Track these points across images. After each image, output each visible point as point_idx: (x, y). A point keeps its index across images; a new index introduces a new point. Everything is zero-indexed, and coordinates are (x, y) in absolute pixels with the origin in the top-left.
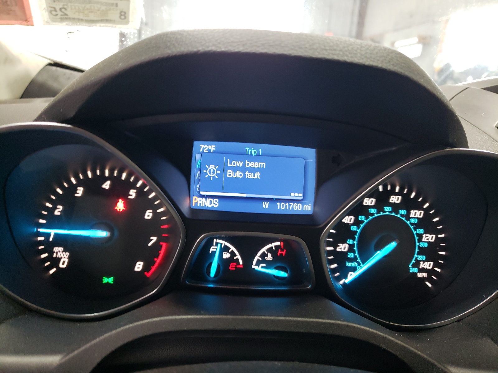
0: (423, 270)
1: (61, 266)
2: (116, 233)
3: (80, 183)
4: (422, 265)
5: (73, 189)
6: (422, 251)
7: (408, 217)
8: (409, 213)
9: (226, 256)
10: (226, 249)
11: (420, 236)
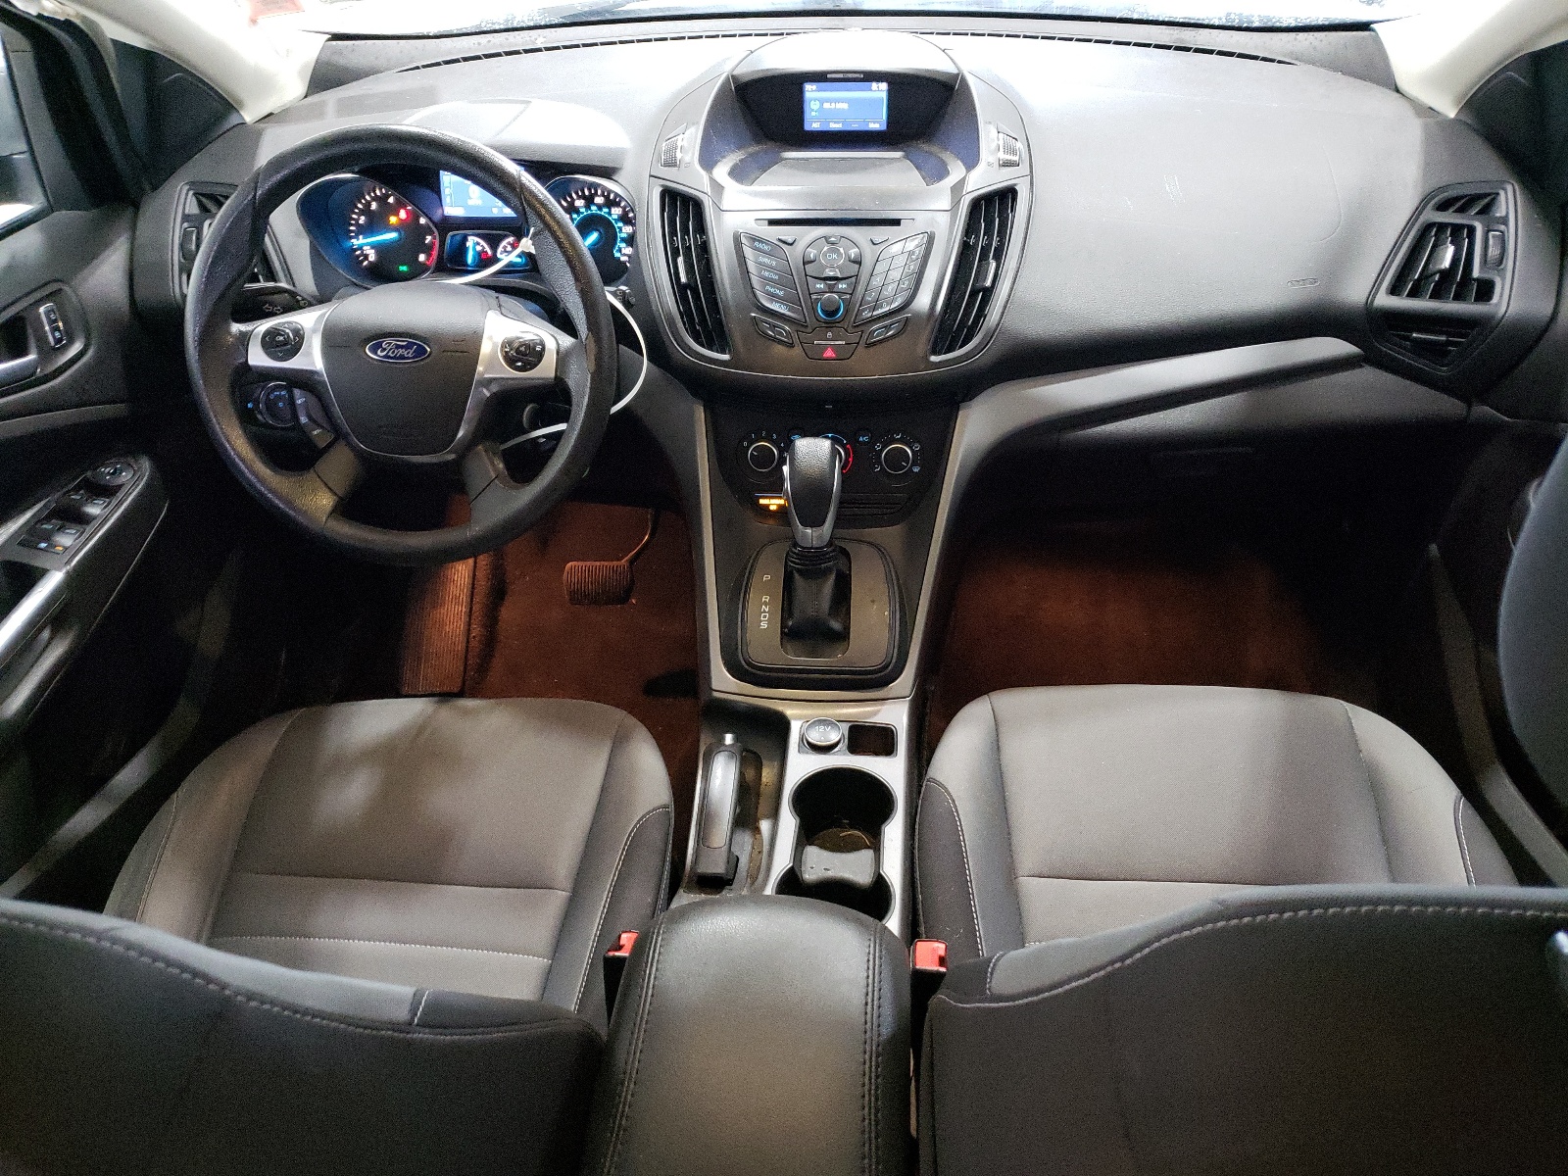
0: (625, 255)
1: (370, 259)
2: (403, 233)
3: (373, 199)
4: (623, 251)
5: (369, 204)
6: (623, 240)
7: (610, 214)
8: (610, 210)
9: (479, 248)
10: (478, 244)
11: (620, 229)
